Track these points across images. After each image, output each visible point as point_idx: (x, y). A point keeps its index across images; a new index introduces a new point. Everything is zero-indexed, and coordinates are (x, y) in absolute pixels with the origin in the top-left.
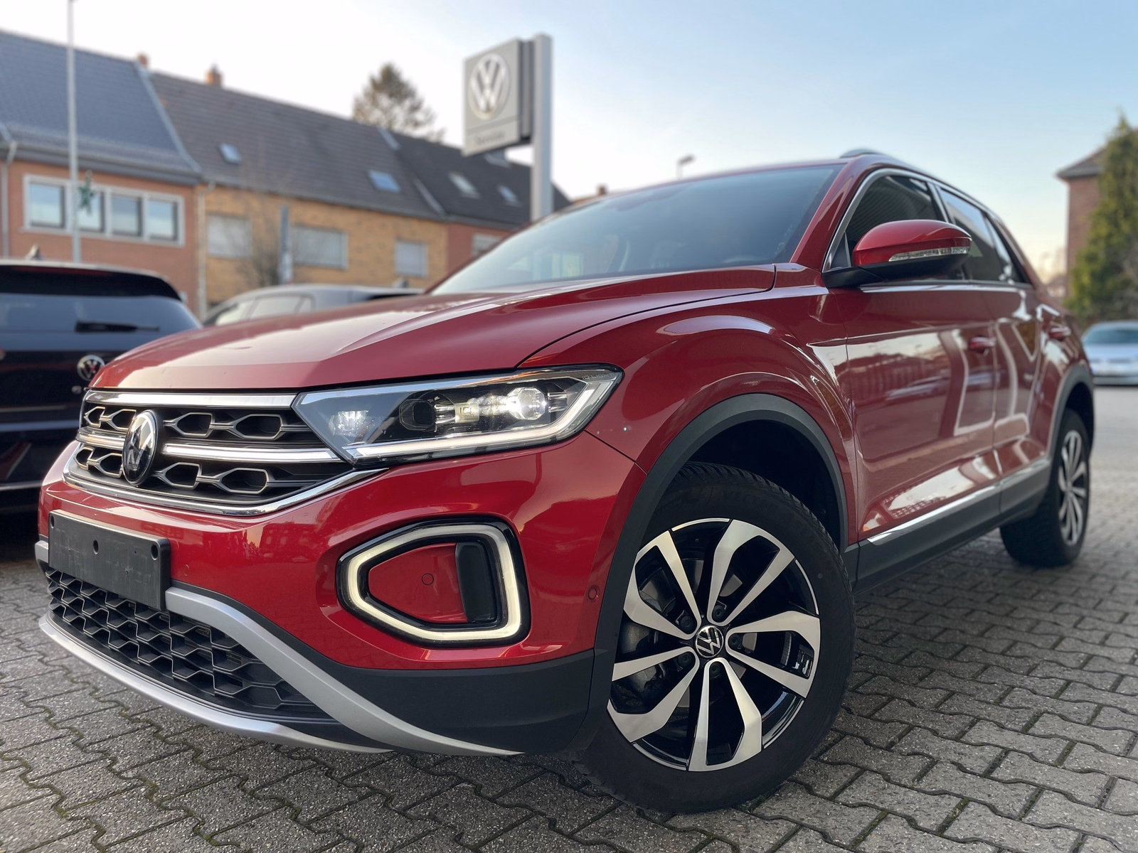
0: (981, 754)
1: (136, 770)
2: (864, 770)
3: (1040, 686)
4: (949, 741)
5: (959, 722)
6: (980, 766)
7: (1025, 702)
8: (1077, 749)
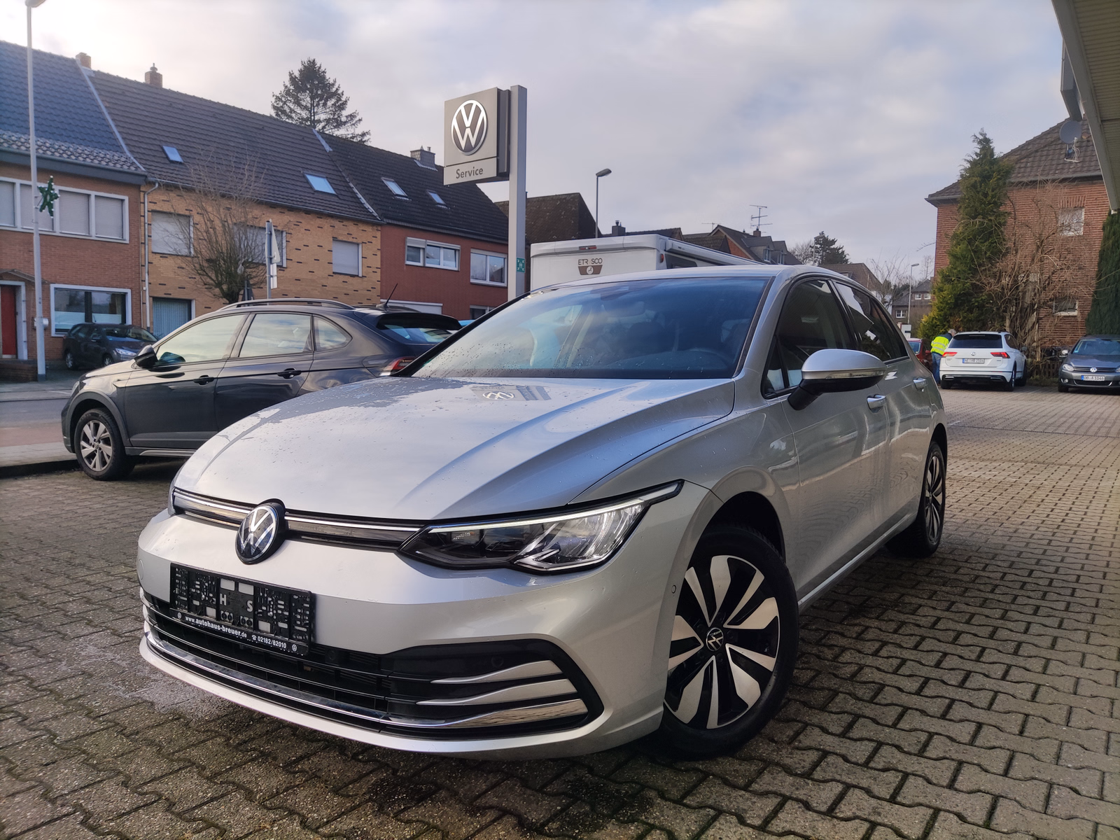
0: (926, 619)
2: (867, 628)
3: (951, 590)
4: (909, 615)
5: (911, 607)
6: (927, 624)
8: (976, 617)
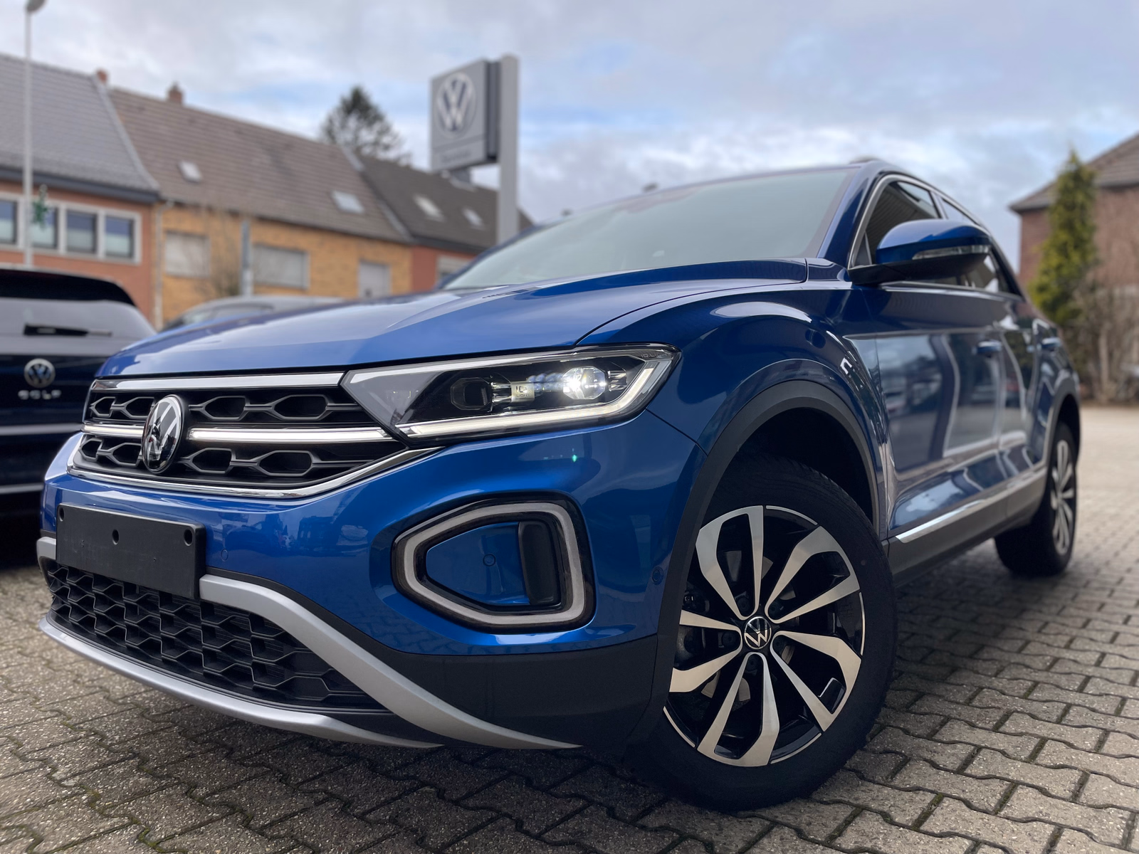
0: (953, 751)
1: (78, 778)
3: (1008, 686)
4: (921, 740)
5: (929, 722)
6: (953, 763)
7: (995, 703)
8: (1049, 746)
